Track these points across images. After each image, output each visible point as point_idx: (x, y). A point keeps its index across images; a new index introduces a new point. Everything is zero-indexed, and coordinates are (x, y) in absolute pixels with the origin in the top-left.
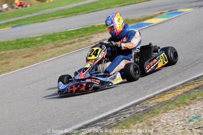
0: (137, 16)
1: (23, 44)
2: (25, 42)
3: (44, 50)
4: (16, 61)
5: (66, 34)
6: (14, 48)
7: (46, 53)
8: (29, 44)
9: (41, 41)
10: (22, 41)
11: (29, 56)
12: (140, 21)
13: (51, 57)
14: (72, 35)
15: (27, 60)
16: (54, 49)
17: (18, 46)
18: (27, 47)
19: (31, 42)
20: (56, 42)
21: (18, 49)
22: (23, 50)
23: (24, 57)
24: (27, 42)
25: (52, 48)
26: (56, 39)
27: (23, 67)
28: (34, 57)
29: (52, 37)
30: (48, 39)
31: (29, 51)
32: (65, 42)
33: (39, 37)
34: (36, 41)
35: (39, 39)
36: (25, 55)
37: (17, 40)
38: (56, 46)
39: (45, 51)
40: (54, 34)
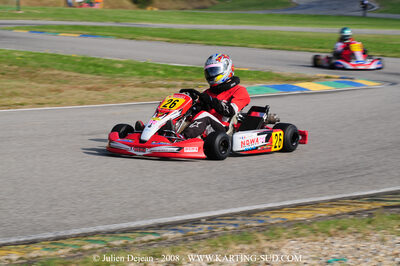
0: (288, 72)
1: (91, 67)
2: (95, 65)
3: (123, 86)
4: (73, 91)
5: (166, 70)
6: (76, 71)
7: (126, 91)
8: (100, 69)
9: (122, 70)
10: (92, 62)
11: (97, 89)
13: (132, 100)
14: (174, 73)
15: (92, 94)
16: (140, 89)
17: (84, 68)
18: (96, 73)
19: (106, 67)
20: (145, 79)
21: (82, 73)
22: (89, 76)
23: (89, 89)
24: (100, 66)
25: (137, 86)
26: (144, 74)
27: (82, 103)
28: (103, 92)
29: (141, 69)
30: (134, 69)
31: (98, 80)
32: (160, 82)
33: (120, 62)
34: (114, 68)
35: (120, 66)
36: (89, 86)
37: (83, 58)
38: (144, 85)
39: (124, 89)
40: (146, 65)
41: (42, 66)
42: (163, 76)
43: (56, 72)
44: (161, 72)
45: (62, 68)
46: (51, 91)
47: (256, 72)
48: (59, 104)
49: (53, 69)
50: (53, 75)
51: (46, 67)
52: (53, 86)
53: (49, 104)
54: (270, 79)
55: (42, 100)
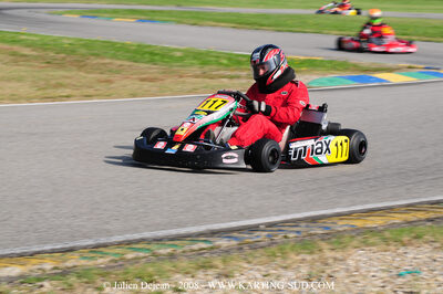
1: (147, 56)
2: (152, 54)
3: (181, 77)
4: (125, 82)
5: (229, 59)
6: (129, 59)
7: (184, 82)
8: (156, 58)
9: (181, 59)
10: (146, 50)
11: (151, 80)
12: (367, 70)
13: (190, 92)
14: (239, 63)
15: (146, 85)
16: (200, 80)
17: (138, 56)
18: (152, 62)
19: (163, 56)
20: (206, 68)
21: (136, 62)
22: (144, 65)
23: (142, 80)
24: (157, 54)
25: (197, 77)
26: (205, 63)
27: (134, 96)
28: (158, 84)
29: (202, 58)
30: (195, 58)
31: (154, 70)
32: (222, 72)
33: (179, 50)
34: (171, 57)
35: (178, 54)
36: (144, 76)
37: (139, 46)
38: (204, 75)
39: (182, 79)
40: (208, 53)
41: (93, 55)
42: (227, 65)
43: (107, 61)
44: (225, 62)
45: (114, 57)
46: (100, 81)
47: (331, 62)
48: (109, 96)
49: (103, 58)
50: (103, 64)
51: (97, 55)
52: (104, 77)
53: (98, 96)
54: (346, 69)
55: (91, 91)
